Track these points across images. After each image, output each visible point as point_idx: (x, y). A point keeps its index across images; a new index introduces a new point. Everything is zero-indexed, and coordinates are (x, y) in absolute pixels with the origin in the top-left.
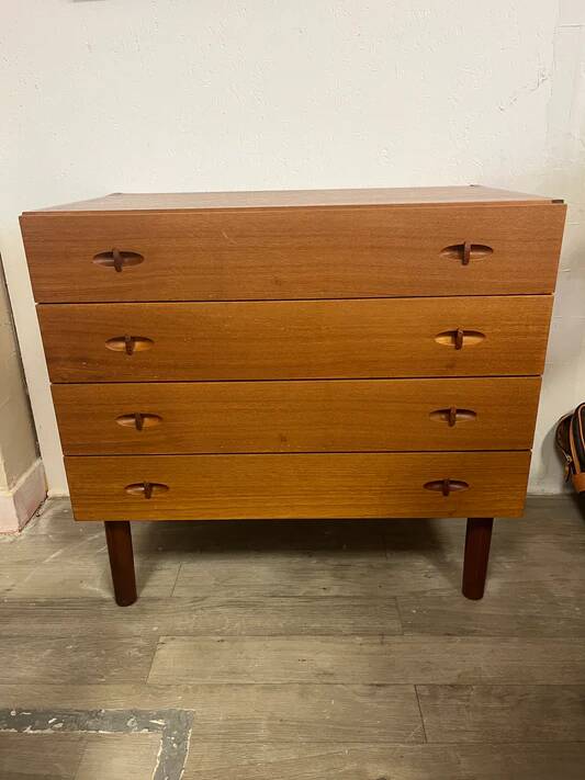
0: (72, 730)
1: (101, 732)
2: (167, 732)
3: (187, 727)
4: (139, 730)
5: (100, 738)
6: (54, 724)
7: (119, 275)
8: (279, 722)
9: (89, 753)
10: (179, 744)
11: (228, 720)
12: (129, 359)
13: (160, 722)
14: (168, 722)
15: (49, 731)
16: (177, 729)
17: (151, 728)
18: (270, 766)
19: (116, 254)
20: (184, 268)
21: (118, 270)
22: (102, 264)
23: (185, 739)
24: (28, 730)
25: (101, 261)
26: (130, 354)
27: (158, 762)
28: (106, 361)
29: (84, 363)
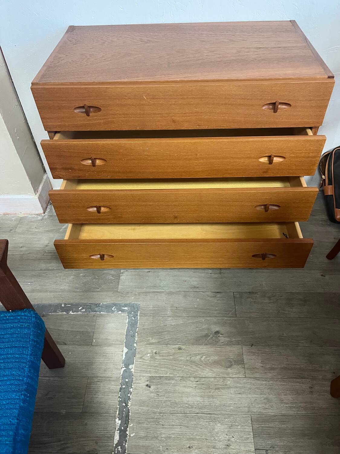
0: (90, 312)
2: (129, 313)
3: (137, 311)
4: (117, 312)
5: (101, 315)
6: (81, 309)
7: (88, 118)
8: (175, 308)
9: (98, 322)
10: (134, 318)
11: (154, 307)
13: (126, 308)
14: (129, 309)
15: (79, 313)
16: (134, 312)
17: (123, 311)
18: (172, 327)
23: (137, 315)
24: (71, 313)
25: (78, 111)
26: (95, 167)
27: (127, 325)
28: (82, 169)
29: (70, 170)
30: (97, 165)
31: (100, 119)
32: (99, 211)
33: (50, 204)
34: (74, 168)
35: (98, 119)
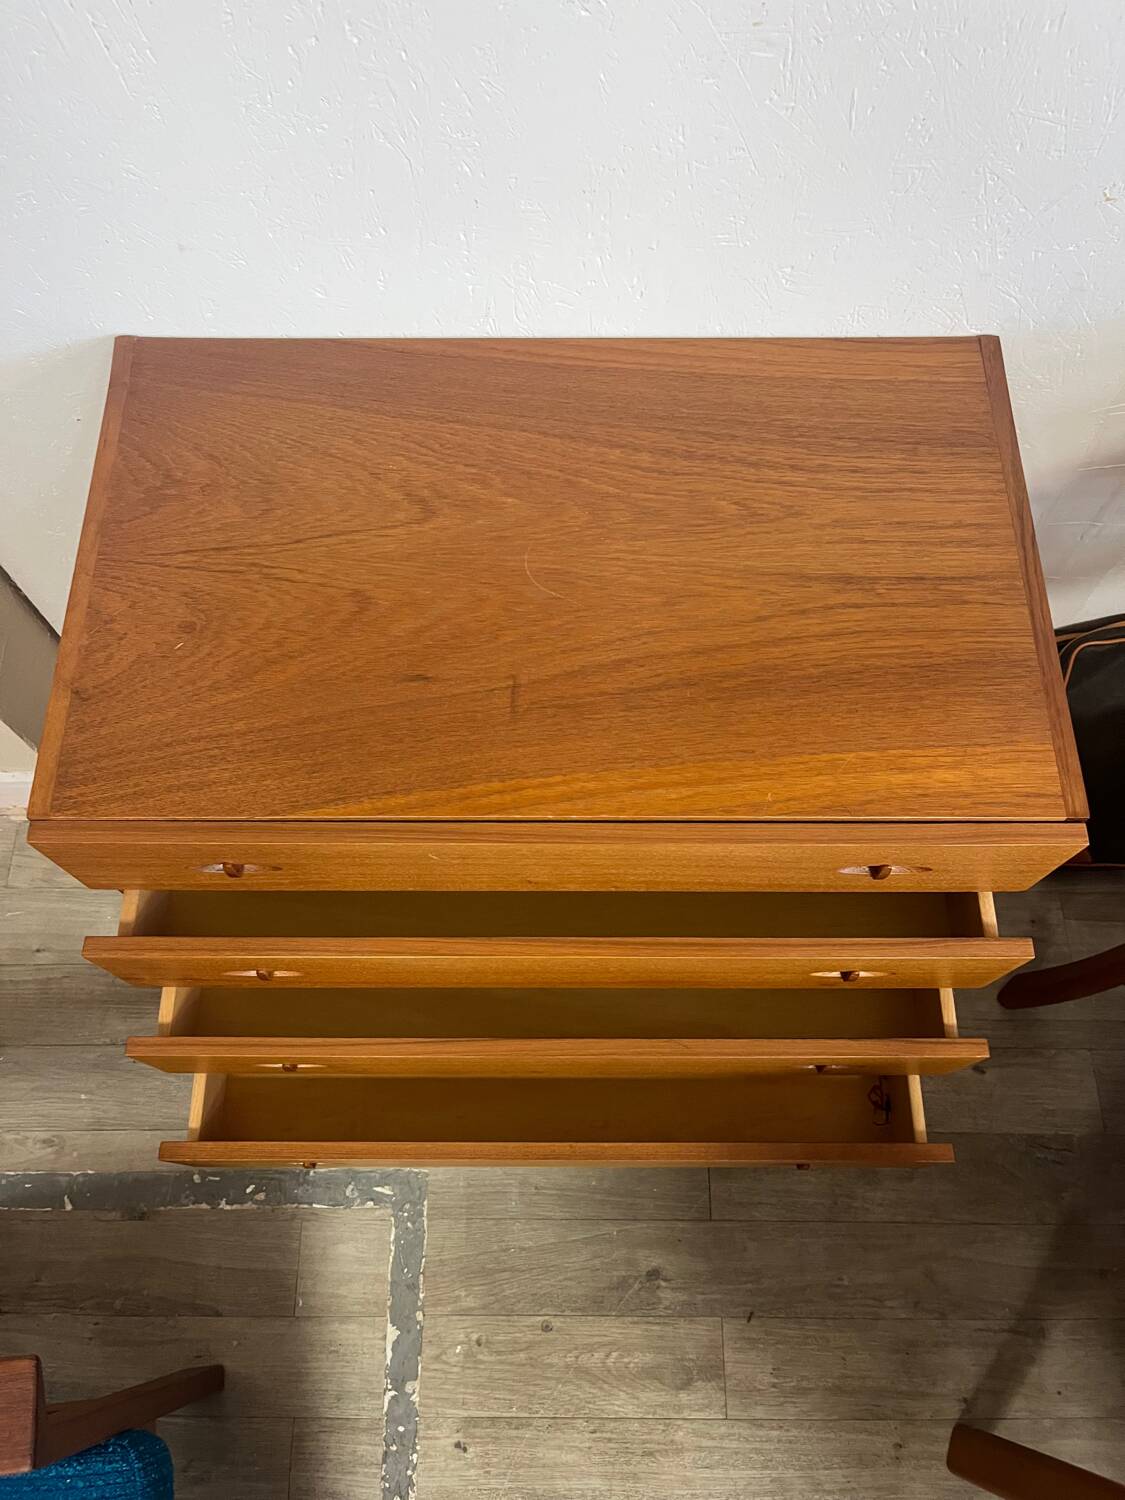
0: (279, 1203)
1: (314, 1205)
2: (398, 1206)
3: (421, 1199)
4: (363, 1203)
5: (315, 1213)
6: (254, 1193)
8: (533, 1190)
9: (306, 1237)
10: (413, 1223)
11: (469, 1186)
13: (386, 1190)
14: (397, 1191)
15: (248, 1205)
16: (410, 1202)
17: (378, 1199)
18: (524, 1254)
23: (422, 1215)
24: (223, 1205)
27: (393, 1248)
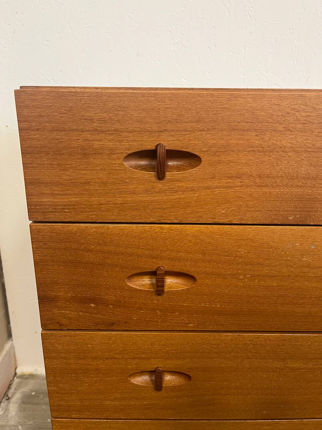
7: (160, 185)
12: (156, 300)
19: (161, 152)
20: (260, 176)
21: (161, 176)
22: (137, 167)
25: (134, 162)
26: (159, 295)
28: (125, 302)
29: (93, 305)
30: (168, 292)
31: (192, 190)
32: (158, 385)
33: (7, 400)
34: (106, 297)
35: (187, 188)
